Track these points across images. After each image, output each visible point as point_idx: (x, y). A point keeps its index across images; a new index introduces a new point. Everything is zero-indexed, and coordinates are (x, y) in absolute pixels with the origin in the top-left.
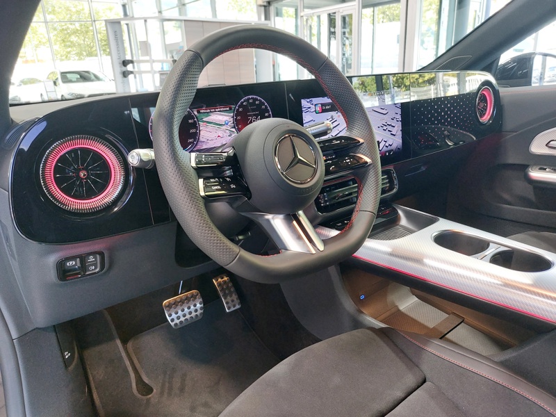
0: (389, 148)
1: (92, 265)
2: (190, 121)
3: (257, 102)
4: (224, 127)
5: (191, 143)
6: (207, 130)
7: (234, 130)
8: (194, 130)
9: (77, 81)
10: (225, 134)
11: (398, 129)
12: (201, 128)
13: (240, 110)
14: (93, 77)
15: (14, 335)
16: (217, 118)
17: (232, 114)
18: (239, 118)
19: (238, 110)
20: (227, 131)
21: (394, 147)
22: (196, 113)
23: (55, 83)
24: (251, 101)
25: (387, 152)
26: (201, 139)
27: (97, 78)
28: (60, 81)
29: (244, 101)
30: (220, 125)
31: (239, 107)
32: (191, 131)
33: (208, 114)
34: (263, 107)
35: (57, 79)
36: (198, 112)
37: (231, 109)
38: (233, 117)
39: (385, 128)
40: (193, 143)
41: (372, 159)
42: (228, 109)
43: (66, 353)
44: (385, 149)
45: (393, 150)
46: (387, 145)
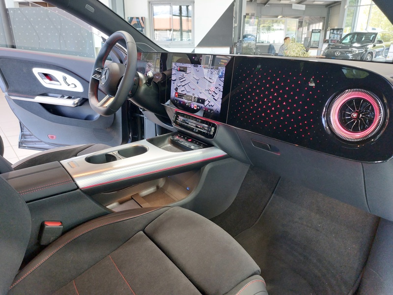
11: (219, 96)
39: (210, 92)
44: (208, 107)
45: (213, 110)
46: (210, 105)
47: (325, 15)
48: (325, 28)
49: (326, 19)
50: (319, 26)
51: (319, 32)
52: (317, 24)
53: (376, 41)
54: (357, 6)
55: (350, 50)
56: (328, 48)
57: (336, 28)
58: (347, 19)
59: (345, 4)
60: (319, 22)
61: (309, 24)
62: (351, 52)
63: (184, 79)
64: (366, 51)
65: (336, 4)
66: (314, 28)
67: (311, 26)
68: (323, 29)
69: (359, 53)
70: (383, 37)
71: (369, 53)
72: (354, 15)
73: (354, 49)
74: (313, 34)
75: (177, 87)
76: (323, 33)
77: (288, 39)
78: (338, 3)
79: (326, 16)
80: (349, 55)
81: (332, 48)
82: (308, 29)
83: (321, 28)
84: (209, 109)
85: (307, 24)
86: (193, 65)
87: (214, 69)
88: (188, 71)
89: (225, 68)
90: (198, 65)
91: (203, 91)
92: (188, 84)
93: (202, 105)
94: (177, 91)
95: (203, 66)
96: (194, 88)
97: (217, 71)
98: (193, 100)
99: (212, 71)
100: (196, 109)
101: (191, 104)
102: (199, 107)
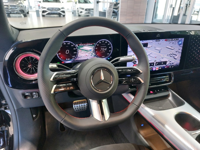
1: (35, 95)
2: (74, 49)
3: (106, 42)
4: (89, 52)
5: (74, 57)
6: (82, 52)
7: (93, 53)
8: (76, 53)
9: (83, 3)
10: (89, 55)
11: (178, 56)
12: (79, 52)
13: (98, 45)
14: (88, 2)
15: (15, 109)
16: (86, 48)
17: (93, 47)
18: (96, 48)
19: (96, 45)
20: (90, 54)
21: (175, 64)
22: (77, 46)
23: (76, 3)
24: (103, 42)
25: (170, 66)
26: (78, 56)
27: (90, 2)
28: (77, 3)
29: (100, 42)
30: (87, 51)
31: (97, 44)
32: (74, 53)
33: (82, 46)
34: (109, 44)
35: (77, 2)
36: (78, 45)
37: (93, 44)
38: (94, 48)
39: (171, 55)
40: (75, 57)
41: (144, 81)
42: (92, 44)
43: (34, 115)
44: (169, 65)
45: (173, 65)
46: (171, 63)
86: (155, 40)
87: (175, 40)
88: (149, 46)
89: (184, 38)
90: (160, 40)
91: (165, 56)
92: (150, 55)
93: (164, 65)
94: (135, 63)
95: (165, 39)
96: (156, 57)
97: (178, 41)
98: (155, 65)
99: (173, 41)
100: (158, 69)
101: (152, 68)
102: (161, 67)
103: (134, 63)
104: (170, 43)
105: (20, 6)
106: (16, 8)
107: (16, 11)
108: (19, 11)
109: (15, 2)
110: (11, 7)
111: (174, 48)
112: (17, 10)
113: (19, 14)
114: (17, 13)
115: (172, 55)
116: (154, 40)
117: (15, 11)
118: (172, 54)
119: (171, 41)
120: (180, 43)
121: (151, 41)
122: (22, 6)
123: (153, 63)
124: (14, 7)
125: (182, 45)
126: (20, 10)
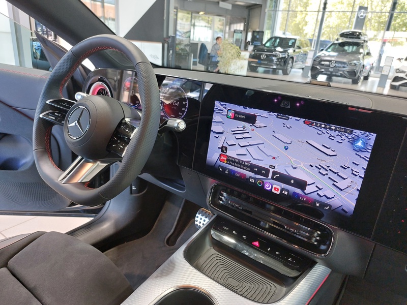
0: (324, 199)
3: (179, 92)
11: (351, 185)
21: (335, 203)
34: (183, 96)
39: (322, 171)
44: (314, 196)
45: (330, 206)
46: (320, 192)
47: (246, 15)
48: (246, 29)
49: (247, 20)
50: (240, 26)
51: (241, 33)
52: (239, 25)
53: (296, 46)
54: (276, 11)
55: (274, 53)
56: (254, 50)
57: (258, 30)
58: (267, 23)
59: (265, 8)
60: (240, 22)
61: (230, 24)
62: (275, 56)
63: (245, 135)
64: (288, 55)
65: (255, 7)
66: (235, 28)
67: (232, 26)
68: (244, 30)
69: (282, 57)
70: (301, 43)
71: (291, 58)
72: (273, 19)
73: (278, 53)
74: (235, 34)
75: (225, 145)
76: (244, 34)
77: (220, 39)
78: (259, 6)
79: (247, 18)
80: (274, 58)
81: (258, 51)
82: (230, 29)
83: (242, 28)
84: (319, 202)
85: (228, 24)
86: (276, 114)
87: (339, 132)
88: (258, 123)
89: (375, 135)
90: (290, 117)
91: (302, 165)
92: (259, 146)
93: (298, 191)
94: (225, 151)
95: (304, 120)
96: (276, 156)
97: (350, 136)
98: (270, 176)
99: (332, 133)
100: (278, 193)
101: (263, 182)
102: (288, 191)
103: (222, 151)
104: (321, 133)
105: (353, 64)
106: (344, 67)
107: (341, 72)
108: (346, 73)
109: (347, 56)
110: (335, 65)
111: (334, 153)
112: (343, 71)
113: (345, 77)
114: (341, 76)
115: (327, 171)
116: (272, 114)
117: (339, 70)
118: (326, 168)
119: (324, 131)
120: (360, 144)
121: (264, 113)
122: (356, 64)
123: (267, 171)
124: (340, 65)
125: (368, 155)
126: (348, 71)
